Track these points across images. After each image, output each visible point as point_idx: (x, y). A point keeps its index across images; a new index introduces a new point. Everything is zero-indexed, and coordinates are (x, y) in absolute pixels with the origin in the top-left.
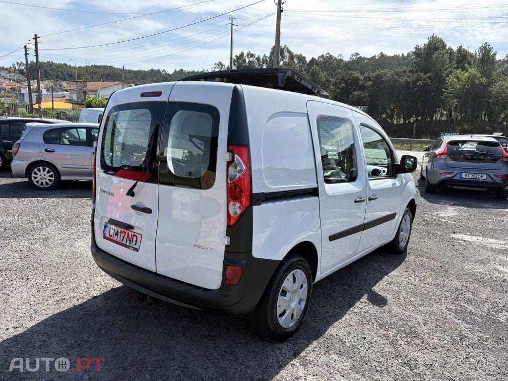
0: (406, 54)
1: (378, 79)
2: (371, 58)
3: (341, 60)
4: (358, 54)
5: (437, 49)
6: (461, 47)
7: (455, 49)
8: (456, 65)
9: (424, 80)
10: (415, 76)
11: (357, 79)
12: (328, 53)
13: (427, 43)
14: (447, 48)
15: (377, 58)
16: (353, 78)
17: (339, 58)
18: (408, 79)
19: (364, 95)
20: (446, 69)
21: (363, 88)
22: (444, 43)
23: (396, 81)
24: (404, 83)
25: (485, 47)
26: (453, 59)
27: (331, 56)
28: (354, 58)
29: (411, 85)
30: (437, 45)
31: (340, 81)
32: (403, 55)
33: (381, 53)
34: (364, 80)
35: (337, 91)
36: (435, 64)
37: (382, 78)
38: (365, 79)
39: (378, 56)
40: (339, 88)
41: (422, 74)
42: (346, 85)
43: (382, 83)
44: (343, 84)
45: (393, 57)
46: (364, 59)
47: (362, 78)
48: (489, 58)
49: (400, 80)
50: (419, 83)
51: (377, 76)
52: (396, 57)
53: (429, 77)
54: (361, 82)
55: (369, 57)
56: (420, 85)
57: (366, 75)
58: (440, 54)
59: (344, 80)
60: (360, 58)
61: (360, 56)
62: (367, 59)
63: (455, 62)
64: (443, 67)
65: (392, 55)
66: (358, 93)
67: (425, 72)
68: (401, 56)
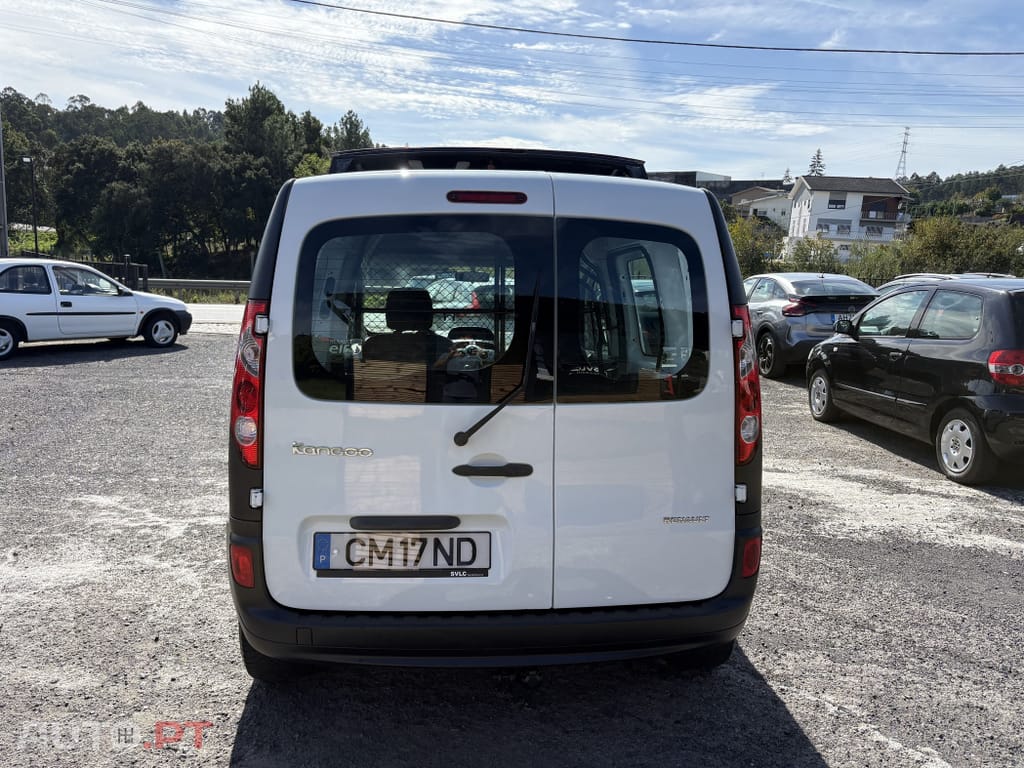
0: (190, 113)
1: (163, 160)
2: (118, 111)
3: (45, 109)
4: (87, 99)
5: (268, 112)
6: (308, 113)
7: (300, 116)
8: (306, 146)
9: (258, 169)
10: (239, 159)
11: (112, 154)
12: (10, 89)
13: (249, 98)
14: (286, 112)
15: (131, 112)
16: (102, 152)
17: (40, 101)
18: (225, 164)
19: (135, 191)
20: (291, 152)
21: (128, 176)
22: (279, 102)
23: (203, 165)
24: (219, 171)
25: (351, 118)
26: (300, 135)
27: (19, 97)
28: (79, 106)
29: (234, 176)
30: (267, 104)
31: (69, 157)
32: (185, 113)
33: (140, 104)
34: (127, 158)
35: (65, 177)
36: (271, 140)
37: (171, 158)
38: (130, 155)
39: (133, 108)
40: (70, 172)
41: (250, 158)
42: (85, 166)
43: (172, 167)
44: (78, 164)
45: (166, 114)
46: (102, 111)
47: (121, 152)
48: (358, 138)
49: (210, 164)
50: (249, 173)
51: (160, 152)
52: (171, 115)
53: (265, 164)
54: (122, 163)
55: (114, 108)
56: (250, 178)
57: (130, 146)
58: (277, 122)
59: (80, 155)
60: (92, 107)
61: (91, 103)
62: (109, 111)
63: (303, 140)
64: (286, 148)
65: (164, 110)
66: (122, 187)
67: (257, 154)
68: (181, 114)
